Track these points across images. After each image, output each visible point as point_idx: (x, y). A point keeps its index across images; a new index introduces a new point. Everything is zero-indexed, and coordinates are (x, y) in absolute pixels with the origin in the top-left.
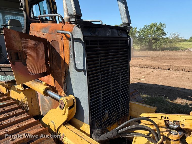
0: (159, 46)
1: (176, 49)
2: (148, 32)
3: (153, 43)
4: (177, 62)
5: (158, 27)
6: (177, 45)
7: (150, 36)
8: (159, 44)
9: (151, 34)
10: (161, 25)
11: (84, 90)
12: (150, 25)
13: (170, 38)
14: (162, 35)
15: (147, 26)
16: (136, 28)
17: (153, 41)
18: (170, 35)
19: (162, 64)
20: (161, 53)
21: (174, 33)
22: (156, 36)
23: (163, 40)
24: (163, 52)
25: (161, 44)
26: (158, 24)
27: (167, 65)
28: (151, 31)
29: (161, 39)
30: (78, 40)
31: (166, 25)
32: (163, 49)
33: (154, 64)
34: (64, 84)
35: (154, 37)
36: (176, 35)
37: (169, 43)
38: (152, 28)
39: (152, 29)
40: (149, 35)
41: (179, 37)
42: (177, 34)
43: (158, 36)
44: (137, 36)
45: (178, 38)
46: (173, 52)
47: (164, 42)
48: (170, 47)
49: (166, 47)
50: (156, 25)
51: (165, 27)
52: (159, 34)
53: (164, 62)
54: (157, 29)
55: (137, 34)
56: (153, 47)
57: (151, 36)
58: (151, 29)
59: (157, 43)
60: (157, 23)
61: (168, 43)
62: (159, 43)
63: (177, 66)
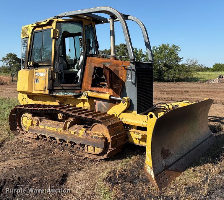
0: (172, 76)
1: (195, 80)
2: (157, 57)
3: (165, 72)
4: (192, 94)
5: (170, 51)
6: (195, 75)
7: (160, 62)
8: (172, 73)
9: (161, 59)
10: (175, 47)
11: (134, 94)
12: (159, 47)
13: (187, 65)
14: (176, 61)
15: (155, 48)
16: (142, 50)
17: (164, 68)
18: (186, 61)
19: (175, 97)
20: (175, 85)
21: (191, 59)
22: (168, 63)
23: (177, 68)
24: (178, 83)
25: (175, 74)
26: (170, 46)
27: (181, 97)
28: (161, 55)
29: (175, 67)
30: (133, 70)
31: (180, 48)
32: (178, 80)
33: (167, 97)
34: (121, 93)
35: (165, 63)
36: (194, 62)
37: (185, 73)
38: (162, 50)
39: (163, 53)
40: (159, 60)
41: (198, 64)
42: (195, 60)
43: (171, 63)
44: (142, 61)
45: (197, 66)
46: (190, 84)
47: (179, 70)
48: (187, 78)
49: (182, 77)
50: (168, 47)
51: (180, 51)
52: (172, 59)
53: (178, 95)
54: (168, 52)
55: (142, 59)
56: (164, 78)
57: (162, 62)
58: (161, 52)
59: (170, 72)
60: (168, 45)
61: (184, 71)
62: (172, 71)
63: (192, 99)
